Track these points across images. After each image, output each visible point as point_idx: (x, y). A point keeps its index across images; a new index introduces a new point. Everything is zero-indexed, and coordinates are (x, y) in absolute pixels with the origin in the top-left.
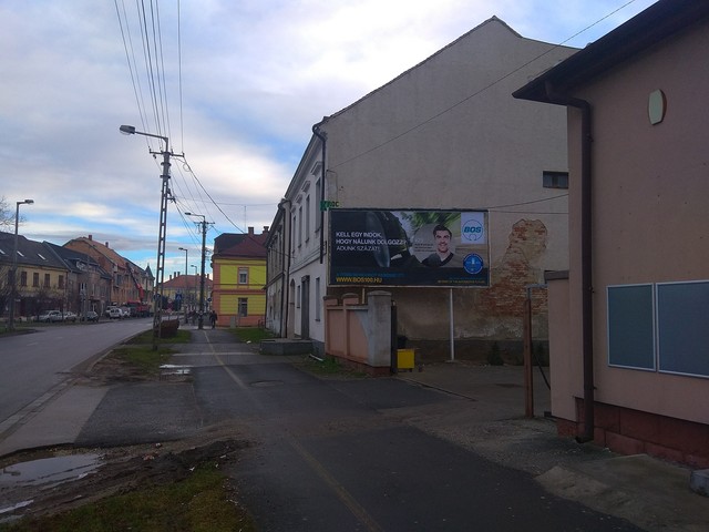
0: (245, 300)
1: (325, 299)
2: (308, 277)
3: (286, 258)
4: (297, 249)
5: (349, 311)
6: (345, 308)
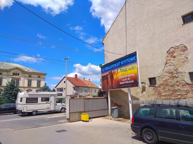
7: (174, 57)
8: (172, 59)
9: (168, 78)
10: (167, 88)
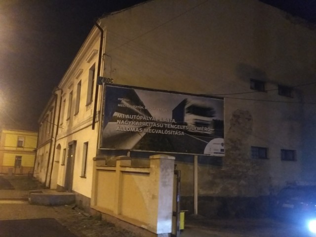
0: (20, 157)
2: (75, 142)
4: (65, 122)
5: (123, 172)
7: (239, 123)
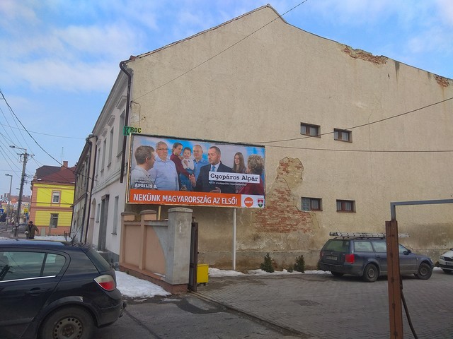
0: (57, 215)
1: (123, 215)
2: (108, 196)
3: (90, 181)
4: (100, 173)
5: (146, 226)
6: (143, 224)
7: (288, 172)
8: (285, 173)
9: (277, 199)
10: (276, 213)
